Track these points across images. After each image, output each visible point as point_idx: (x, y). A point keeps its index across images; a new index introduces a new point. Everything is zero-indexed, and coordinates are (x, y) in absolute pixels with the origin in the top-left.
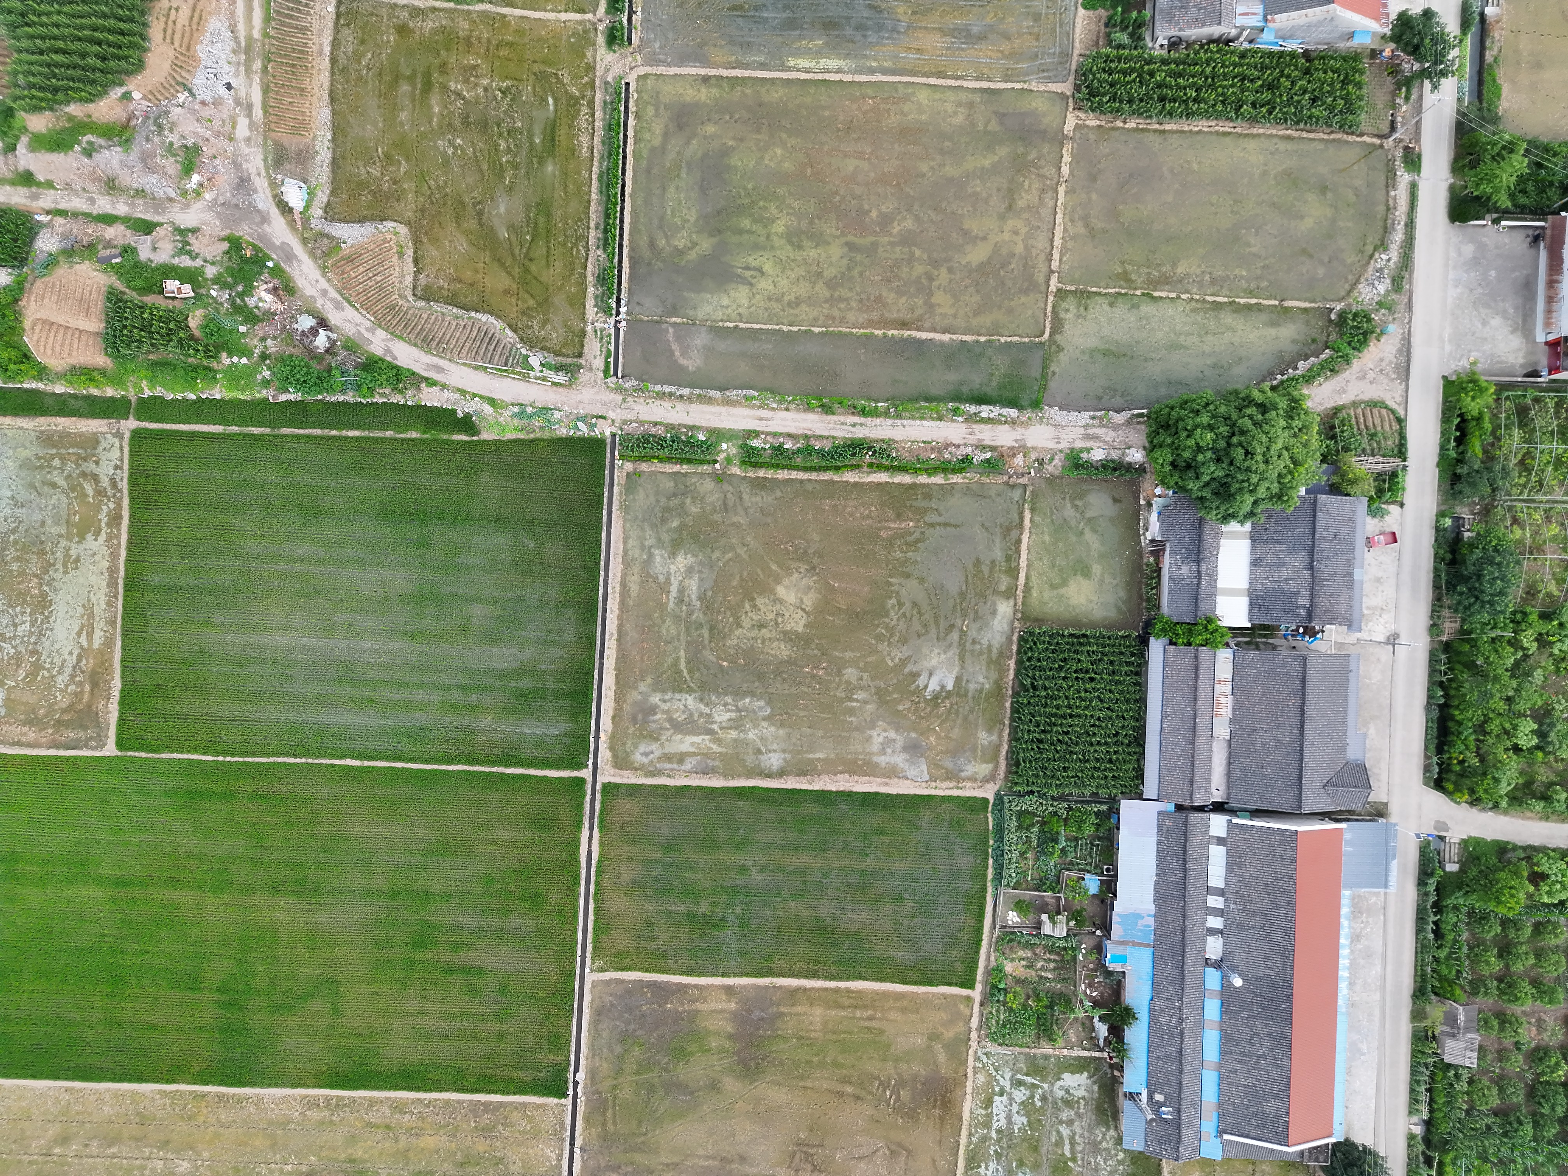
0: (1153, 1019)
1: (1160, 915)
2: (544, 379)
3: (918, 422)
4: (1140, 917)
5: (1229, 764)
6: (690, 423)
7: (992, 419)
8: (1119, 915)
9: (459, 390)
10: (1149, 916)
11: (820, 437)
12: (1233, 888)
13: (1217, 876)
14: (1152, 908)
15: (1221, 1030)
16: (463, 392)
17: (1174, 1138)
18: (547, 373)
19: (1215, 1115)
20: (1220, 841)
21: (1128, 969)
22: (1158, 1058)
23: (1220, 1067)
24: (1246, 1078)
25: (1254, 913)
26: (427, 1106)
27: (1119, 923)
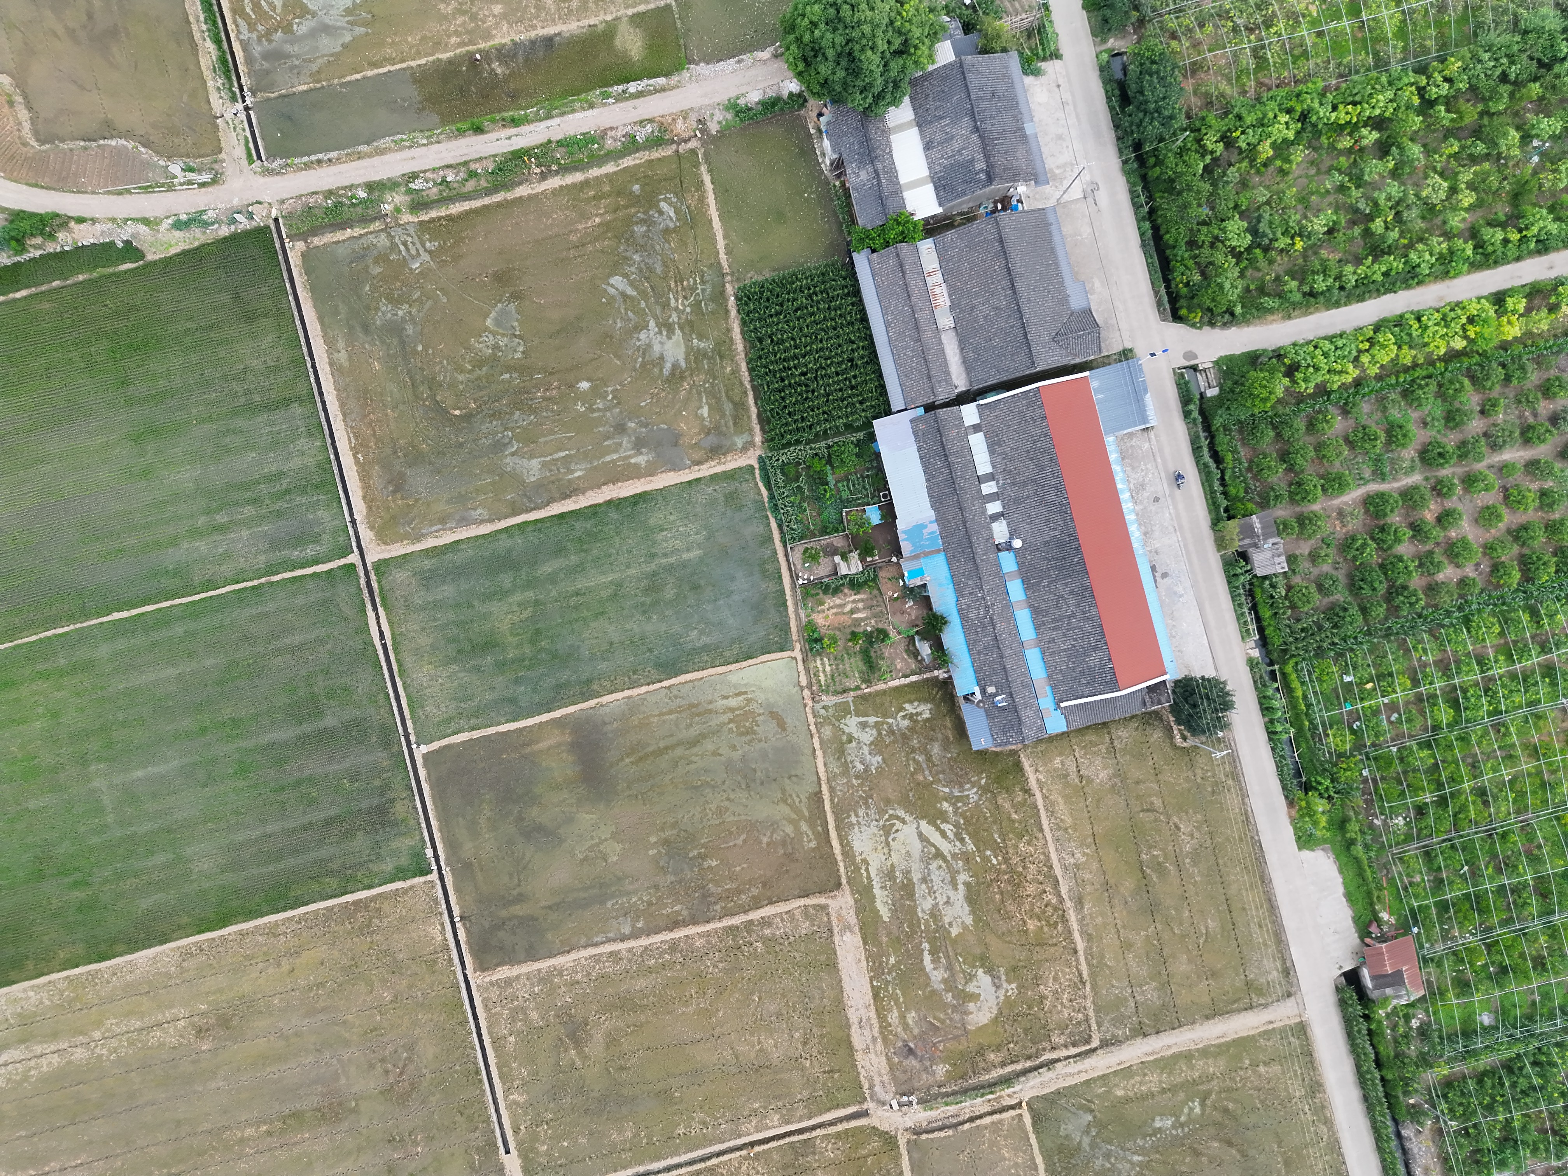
0: (964, 618)
1: (941, 519)
2: (190, 183)
3: (571, 116)
4: (922, 526)
5: (962, 349)
6: (347, 184)
7: (641, 92)
8: (903, 532)
9: (110, 220)
10: (931, 522)
11: (480, 159)
12: (1001, 468)
13: (983, 463)
14: (931, 514)
15: (1030, 607)
16: (113, 220)
17: (1015, 722)
18: (191, 176)
19: (1048, 689)
20: (976, 428)
21: (927, 579)
22: (979, 653)
23: (1039, 641)
24: (1064, 642)
25: (1025, 484)
26: (299, 922)
27: (906, 539)
